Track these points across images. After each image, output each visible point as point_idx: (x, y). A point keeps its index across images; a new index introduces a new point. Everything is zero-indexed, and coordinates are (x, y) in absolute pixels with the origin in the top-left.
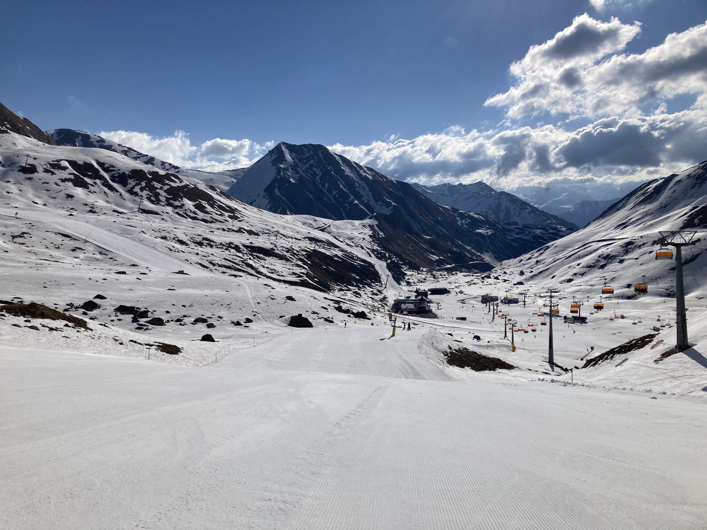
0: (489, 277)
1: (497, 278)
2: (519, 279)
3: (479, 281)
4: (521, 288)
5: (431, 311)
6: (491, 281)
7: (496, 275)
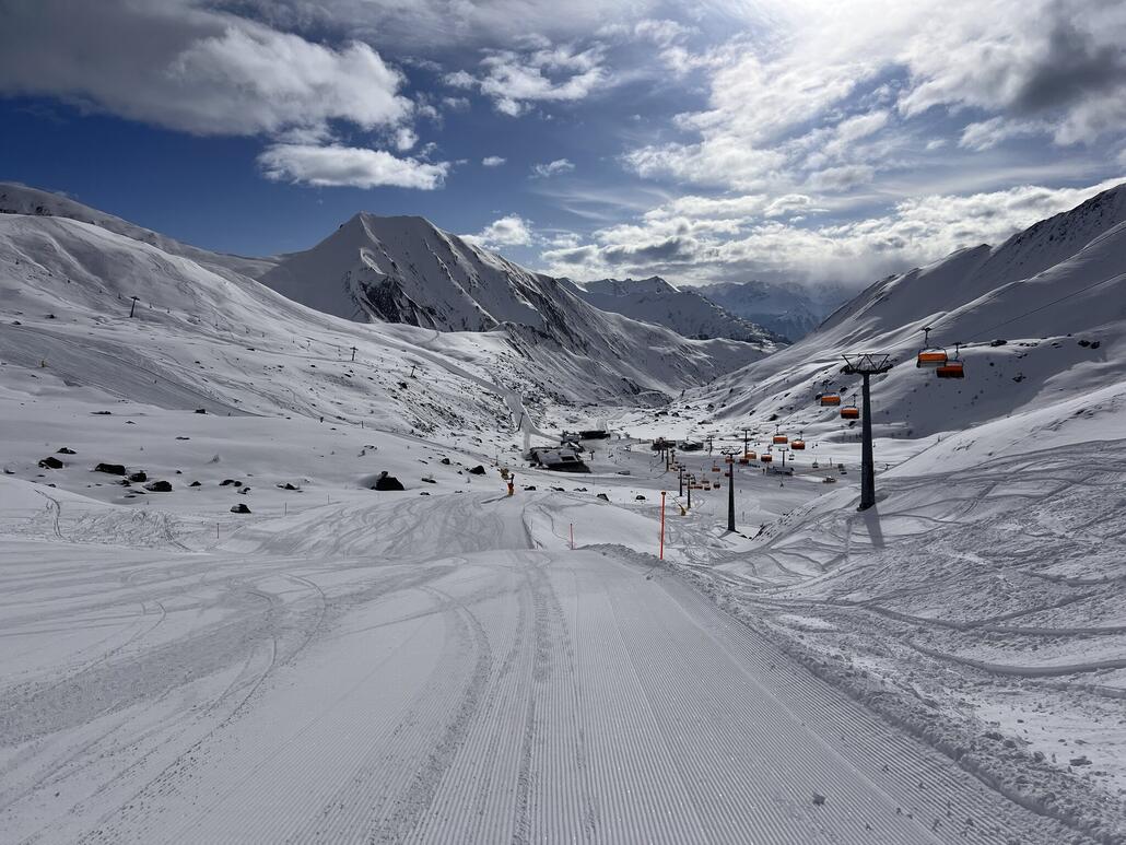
0: (665, 413)
1: (676, 415)
2: (705, 416)
3: (651, 420)
4: (708, 428)
5: (581, 463)
6: (668, 419)
7: (675, 411)
